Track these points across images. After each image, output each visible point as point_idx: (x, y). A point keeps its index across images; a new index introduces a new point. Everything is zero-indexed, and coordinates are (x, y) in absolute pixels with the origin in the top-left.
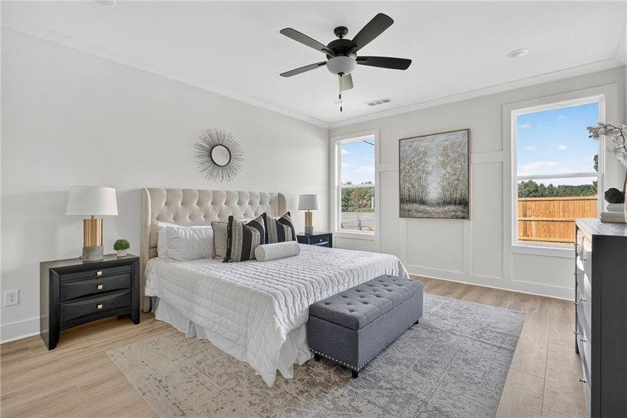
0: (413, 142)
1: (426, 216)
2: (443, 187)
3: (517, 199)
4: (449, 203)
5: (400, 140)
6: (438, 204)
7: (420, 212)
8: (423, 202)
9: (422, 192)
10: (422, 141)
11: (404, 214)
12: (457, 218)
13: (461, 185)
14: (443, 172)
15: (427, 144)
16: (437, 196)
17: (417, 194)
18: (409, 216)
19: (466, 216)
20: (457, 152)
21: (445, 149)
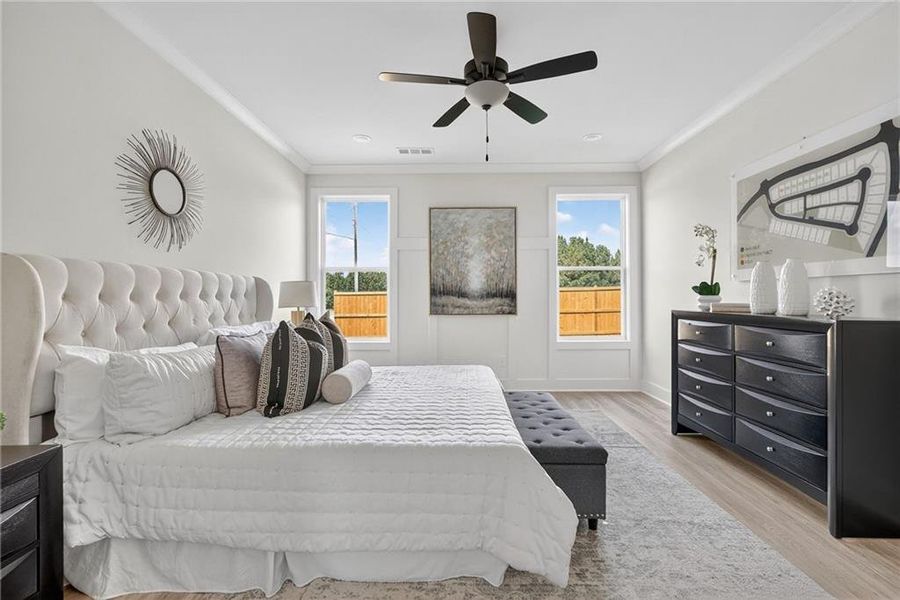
0: (448, 213)
1: (466, 312)
2: (488, 276)
3: (559, 289)
4: (494, 296)
5: (430, 209)
6: (482, 297)
7: (459, 307)
8: (462, 295)
9: (461, 283)
10: (460, 214)
11: (436, 309)
12: (503, 313)
13: (507, 274)
14: (487, 256)
15: (467, 219)
16: (479, 287)
17: (454, 285)
18: (443, 313)
19: (513, 312)
20: (503, 233)
21: (489, 227)
